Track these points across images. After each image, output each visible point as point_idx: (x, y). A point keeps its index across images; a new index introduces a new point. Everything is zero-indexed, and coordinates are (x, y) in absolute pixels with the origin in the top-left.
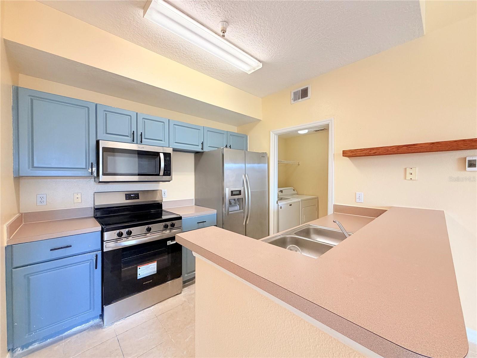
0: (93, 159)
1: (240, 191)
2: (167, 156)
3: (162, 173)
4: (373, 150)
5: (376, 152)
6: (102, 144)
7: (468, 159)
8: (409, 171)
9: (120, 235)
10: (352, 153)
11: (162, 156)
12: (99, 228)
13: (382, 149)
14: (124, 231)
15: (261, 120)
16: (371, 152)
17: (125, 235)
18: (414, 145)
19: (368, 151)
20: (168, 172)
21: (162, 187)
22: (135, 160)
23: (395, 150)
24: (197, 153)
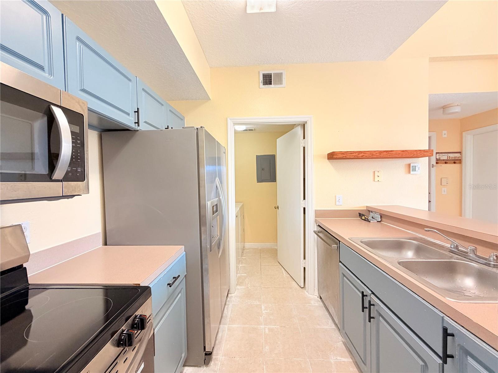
4: (361, 153)
5: (363, 156)
7: (412, 165)
8: (377, 174)
10: (342, 155)
13: (368, 153)
15: (210, 99)
16: (359, 155)
18: (391, 151)
19: (357, 154)
23: (378, 154)
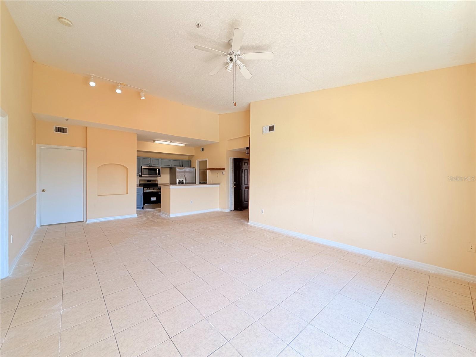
0: (140, 171)
1: (182, 180)
2: (159, 170)
3: (158, 174)
6: (143, 167)
9: (147, 189)
11: (158, 169)
12: (143, 187)
14: (148, 188)
15: (194, 156)
17: (148, 189)
20: (159, 174)
21: (158, 179)
22: (147, 171)
24: (170, 168)
